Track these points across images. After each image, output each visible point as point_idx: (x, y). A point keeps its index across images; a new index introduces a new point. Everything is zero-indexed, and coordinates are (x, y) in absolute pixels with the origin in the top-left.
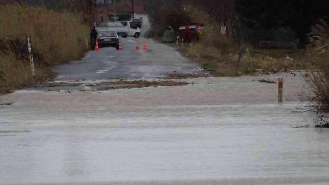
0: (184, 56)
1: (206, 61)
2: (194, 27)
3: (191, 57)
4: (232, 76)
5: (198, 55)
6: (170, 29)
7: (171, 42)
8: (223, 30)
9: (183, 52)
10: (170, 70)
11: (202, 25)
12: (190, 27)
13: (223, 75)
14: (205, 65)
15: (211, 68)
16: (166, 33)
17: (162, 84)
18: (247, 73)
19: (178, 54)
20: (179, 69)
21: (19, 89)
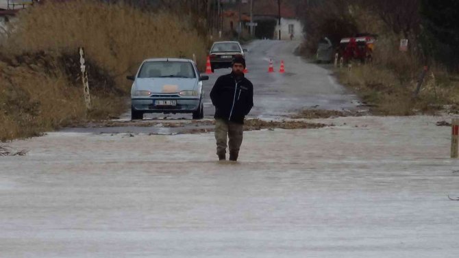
0: (340, 82)
1: (370, 91)
2: (363, 39)
3: (349, 86)
4: (400, 114)
5: (362, 82)
6: (327, 42)
7: (328, 62)
8: (404, 44)
9: (339, 77)
10: (308, 105)
11: (375, 36)
12: (357, 40)
13: (386, 113)
14: (365, 97)
15: (373, 103)
16: (321, 47)
17: (284, 126)
18: (425, 110)
19: (332, 81)
20: (323, 103)
21: (57, 129)
